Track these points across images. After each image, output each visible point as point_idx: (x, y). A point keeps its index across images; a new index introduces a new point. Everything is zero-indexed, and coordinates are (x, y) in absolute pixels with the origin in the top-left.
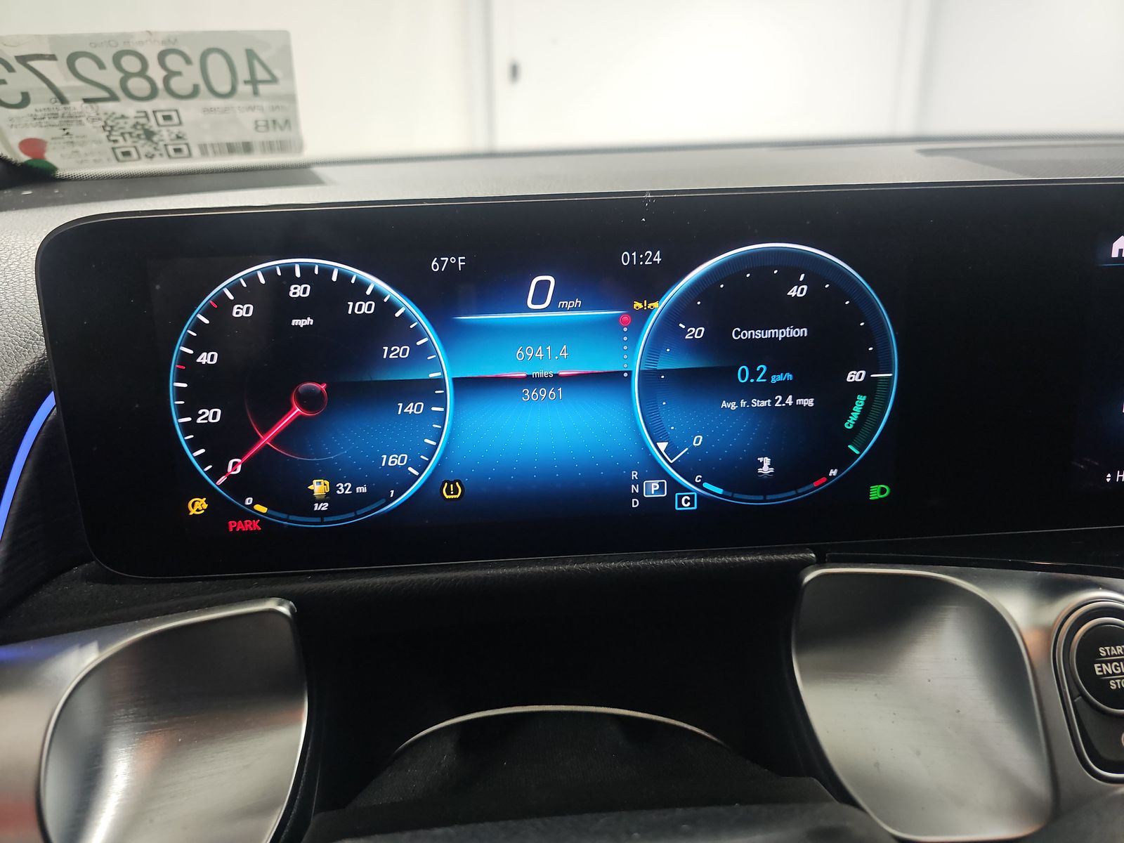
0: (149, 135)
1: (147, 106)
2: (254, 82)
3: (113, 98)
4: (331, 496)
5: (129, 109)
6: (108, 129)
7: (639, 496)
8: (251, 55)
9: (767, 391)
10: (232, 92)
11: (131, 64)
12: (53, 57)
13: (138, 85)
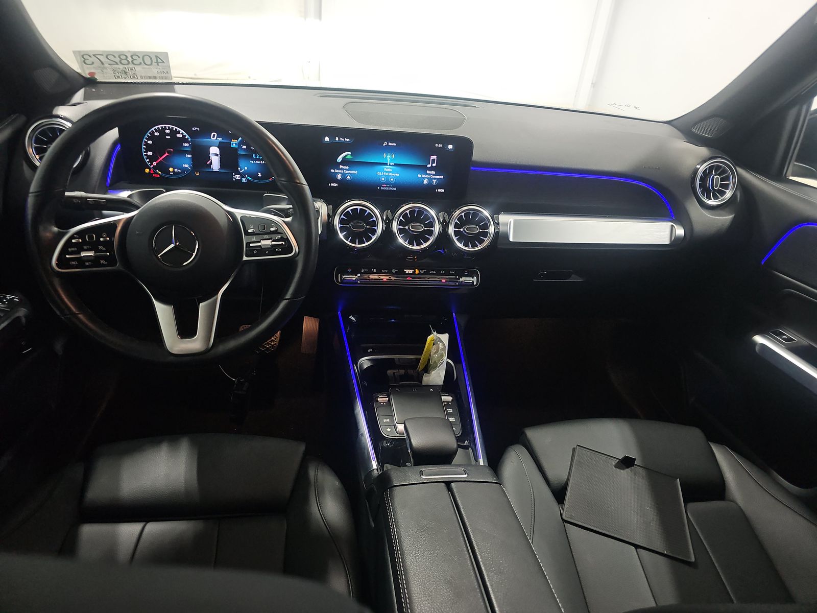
0: (126, 73)
1: (126, 66)
2: (157, 63)
3: (117, 64)
4: (173, 172)
5: (121, 67)
6: (114, 71)
7: (235, 178)
8: (157, 57)
9: (259, 160)
10: (151, 64)
11: (123, 57)
12: (102, 55)
13: (124, 62)
